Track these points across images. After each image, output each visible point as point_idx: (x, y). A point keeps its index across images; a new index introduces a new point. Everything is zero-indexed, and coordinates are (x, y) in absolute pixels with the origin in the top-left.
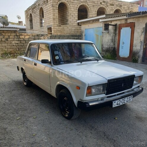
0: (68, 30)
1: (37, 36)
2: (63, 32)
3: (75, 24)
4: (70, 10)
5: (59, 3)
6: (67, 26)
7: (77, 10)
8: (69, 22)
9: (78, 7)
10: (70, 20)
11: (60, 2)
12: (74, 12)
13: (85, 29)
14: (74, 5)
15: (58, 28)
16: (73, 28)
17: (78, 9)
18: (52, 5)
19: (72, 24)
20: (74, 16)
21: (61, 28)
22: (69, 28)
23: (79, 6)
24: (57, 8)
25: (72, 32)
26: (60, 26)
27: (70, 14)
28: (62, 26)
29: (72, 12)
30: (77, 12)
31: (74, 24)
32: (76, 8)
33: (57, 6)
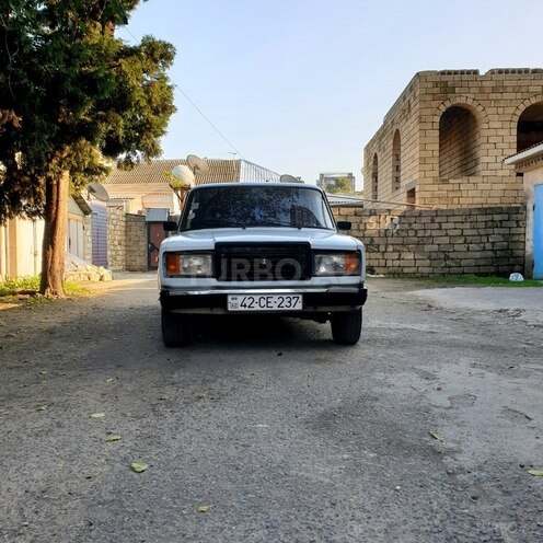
0: (478, 193)
1: (356, 215)
2: (456, 200)
3: (507, 171)
4: (486, 126)
5: (443, 109)
6: (472, 179)
7: (515, 125)
8: (480, 167)
9: (519, 113)
10: (484, 159)
11: (448, 104)
12: (501, 132)
13: (535, 186)
14: (501, 110)
15: (435, 187)
16: (495, 187)
17: (516, 119)
18: (420, 117)
19: (493, 173)
20: (500, 145)
21: (450, 187)
22: (481, 186)
23: (522, 108)
24: (437, 126)
25: (490, 201)
26: (445, 182)
27: (485, 140)
28: (451, 181)
29: (492, 132)
30: (515, 132)
31: (500, 173)
32: (509, 119)
33: (437, 119)
